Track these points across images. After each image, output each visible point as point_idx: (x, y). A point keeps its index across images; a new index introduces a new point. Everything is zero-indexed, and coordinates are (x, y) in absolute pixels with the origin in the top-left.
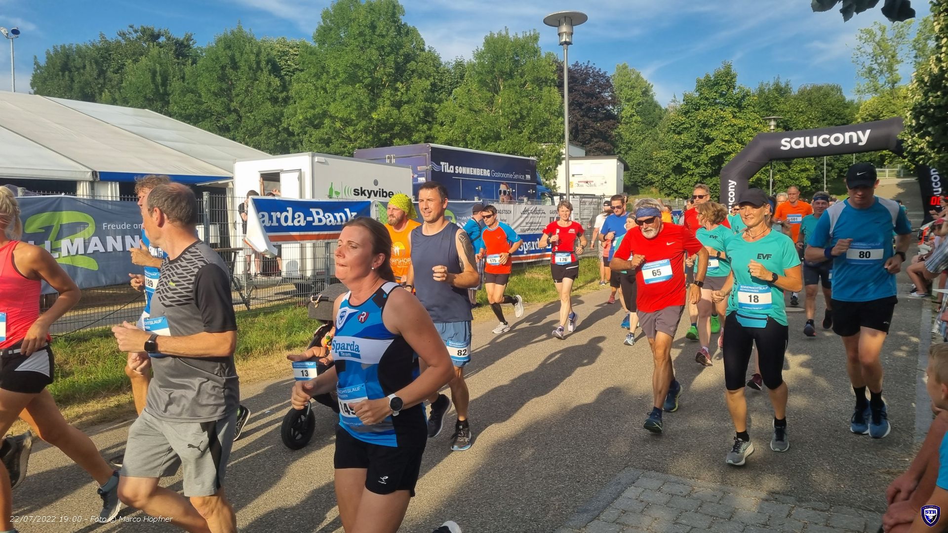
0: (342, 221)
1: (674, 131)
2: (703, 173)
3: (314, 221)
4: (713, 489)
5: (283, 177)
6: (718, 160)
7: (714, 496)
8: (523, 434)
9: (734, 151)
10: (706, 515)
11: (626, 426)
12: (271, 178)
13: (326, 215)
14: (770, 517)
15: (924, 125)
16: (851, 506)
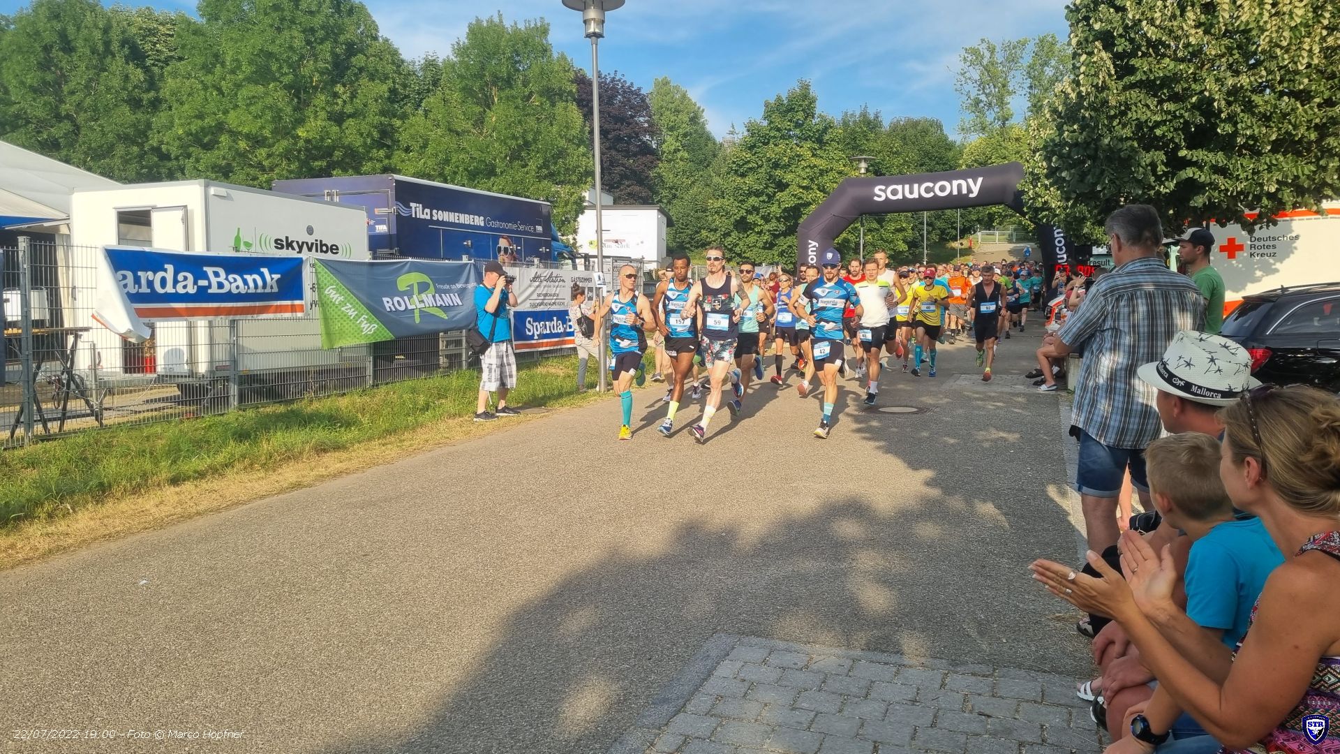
0: (256, 286)
1: (736, 171)
2: (774, 230)
3: (210, 286)
4: (838, 657)
5: (155, 217)
6: (793, 214)
7: (840, 665)
8: (560, 594)
9: (814, 201)
10: (833, 693)
11: (707, 574)
12: (135, 219)
13: (231, 277)
14: (918, 689)
15: (1057, 169)
16: (1019, 666)
